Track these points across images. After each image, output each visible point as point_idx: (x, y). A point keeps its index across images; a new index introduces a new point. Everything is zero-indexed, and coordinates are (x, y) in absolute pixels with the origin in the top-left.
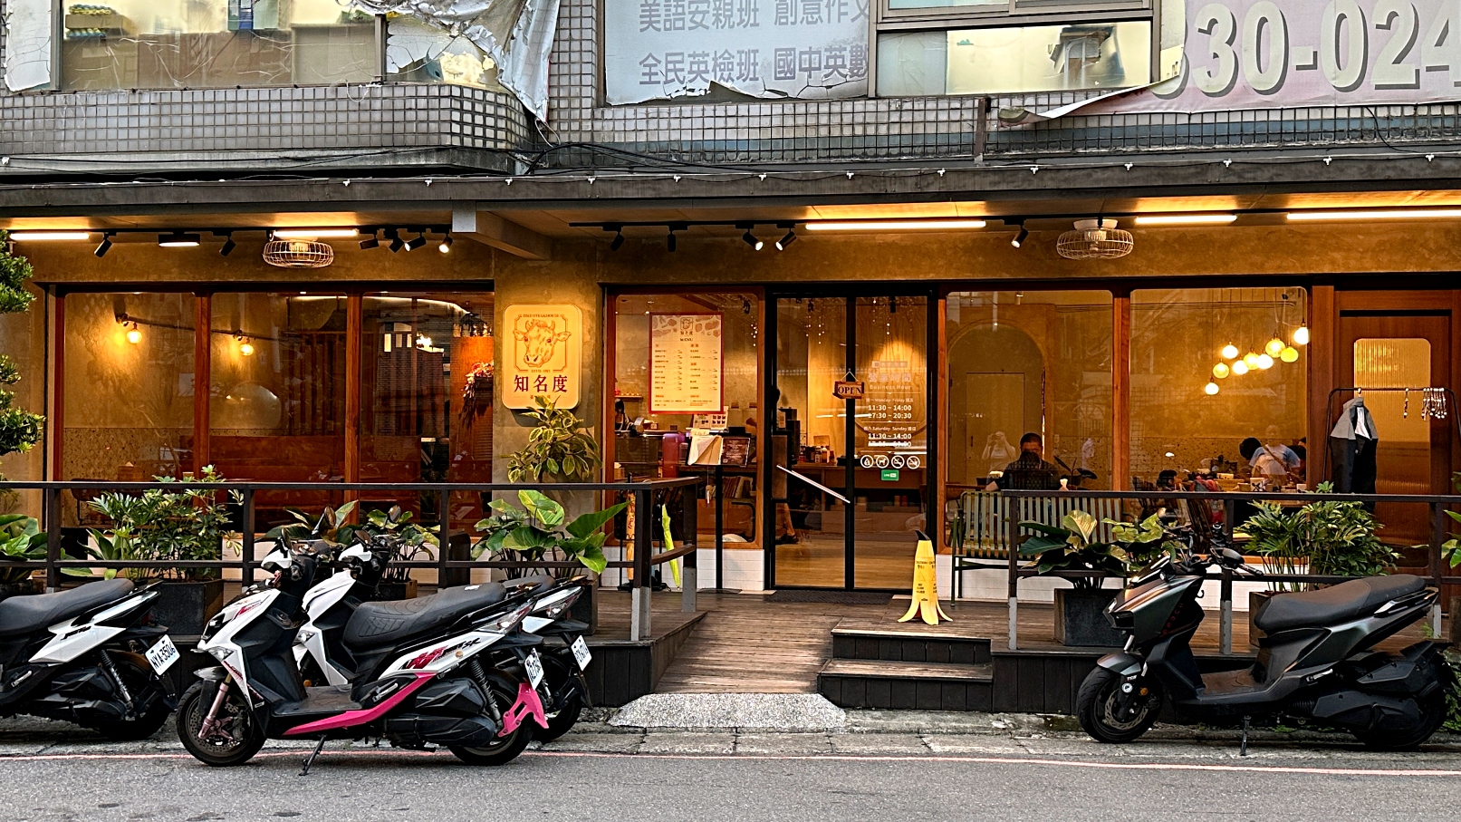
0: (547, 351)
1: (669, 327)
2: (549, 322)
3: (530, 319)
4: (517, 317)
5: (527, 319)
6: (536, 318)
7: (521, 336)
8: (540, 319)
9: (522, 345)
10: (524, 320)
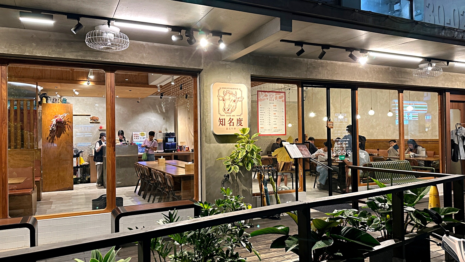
0: (234, 106)
1: (265, 97)
2: (234, 91)
3: (225, 90)
4: (219, 88)
5: (224, 90)
6: (228, 90)
7: (221, 98)
8: (230, 90)
9: (221, 102)
10: (222, 90)
